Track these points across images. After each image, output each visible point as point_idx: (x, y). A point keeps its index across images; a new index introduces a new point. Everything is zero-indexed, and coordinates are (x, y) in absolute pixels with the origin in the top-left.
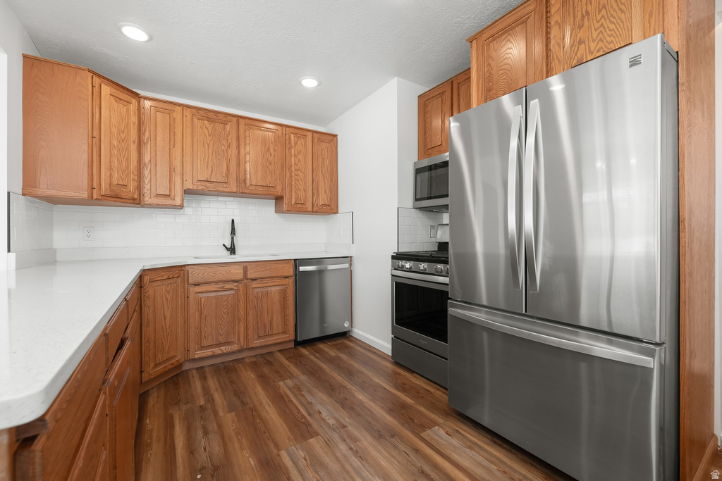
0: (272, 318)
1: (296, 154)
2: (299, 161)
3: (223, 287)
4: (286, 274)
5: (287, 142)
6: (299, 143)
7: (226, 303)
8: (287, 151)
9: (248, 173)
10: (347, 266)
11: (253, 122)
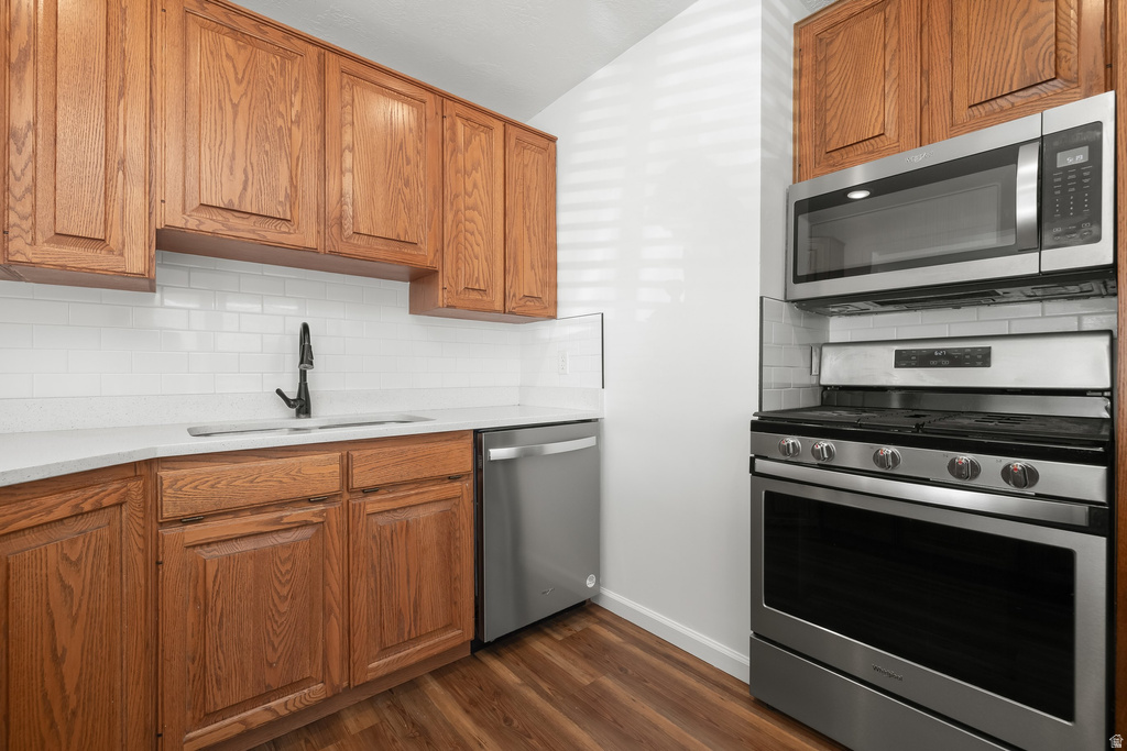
0: (419, 590)
1: (469, 167)
2: (475, 186)
3: (278, 521)
4: (453, 471)
5: (447, 135)
6: (476, 142)
7: (288, 566)
8: (447, 158)
9: (349, 200)
10: (589, 442)
11: (362, 70)
